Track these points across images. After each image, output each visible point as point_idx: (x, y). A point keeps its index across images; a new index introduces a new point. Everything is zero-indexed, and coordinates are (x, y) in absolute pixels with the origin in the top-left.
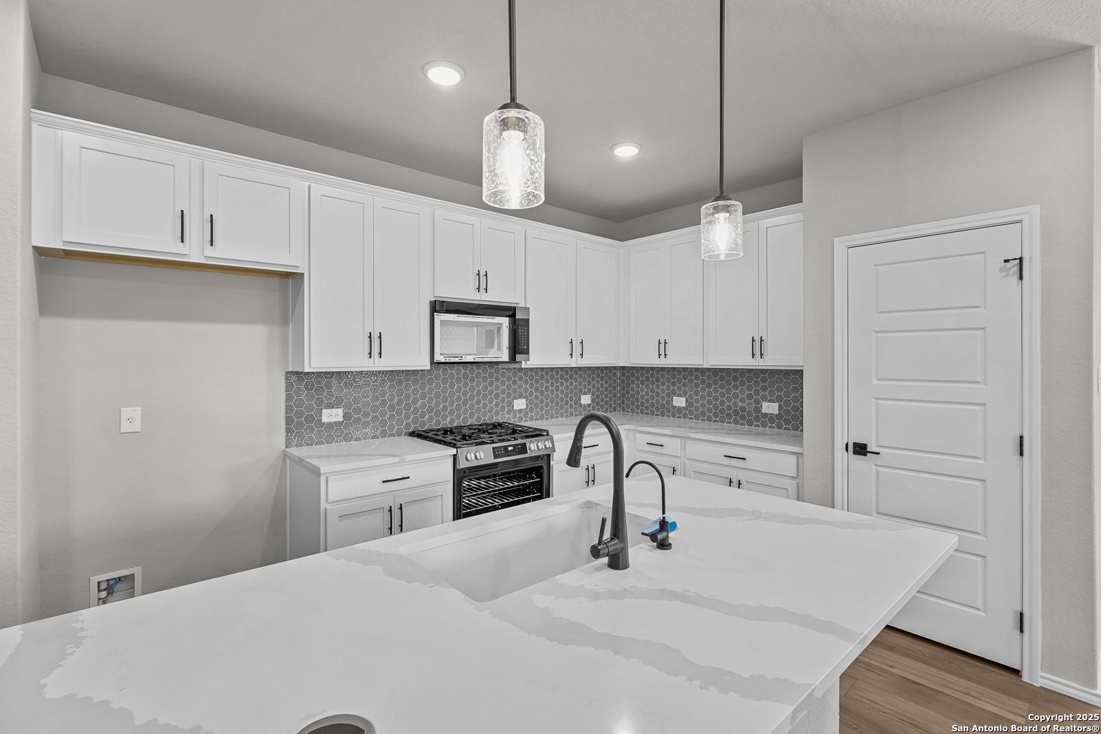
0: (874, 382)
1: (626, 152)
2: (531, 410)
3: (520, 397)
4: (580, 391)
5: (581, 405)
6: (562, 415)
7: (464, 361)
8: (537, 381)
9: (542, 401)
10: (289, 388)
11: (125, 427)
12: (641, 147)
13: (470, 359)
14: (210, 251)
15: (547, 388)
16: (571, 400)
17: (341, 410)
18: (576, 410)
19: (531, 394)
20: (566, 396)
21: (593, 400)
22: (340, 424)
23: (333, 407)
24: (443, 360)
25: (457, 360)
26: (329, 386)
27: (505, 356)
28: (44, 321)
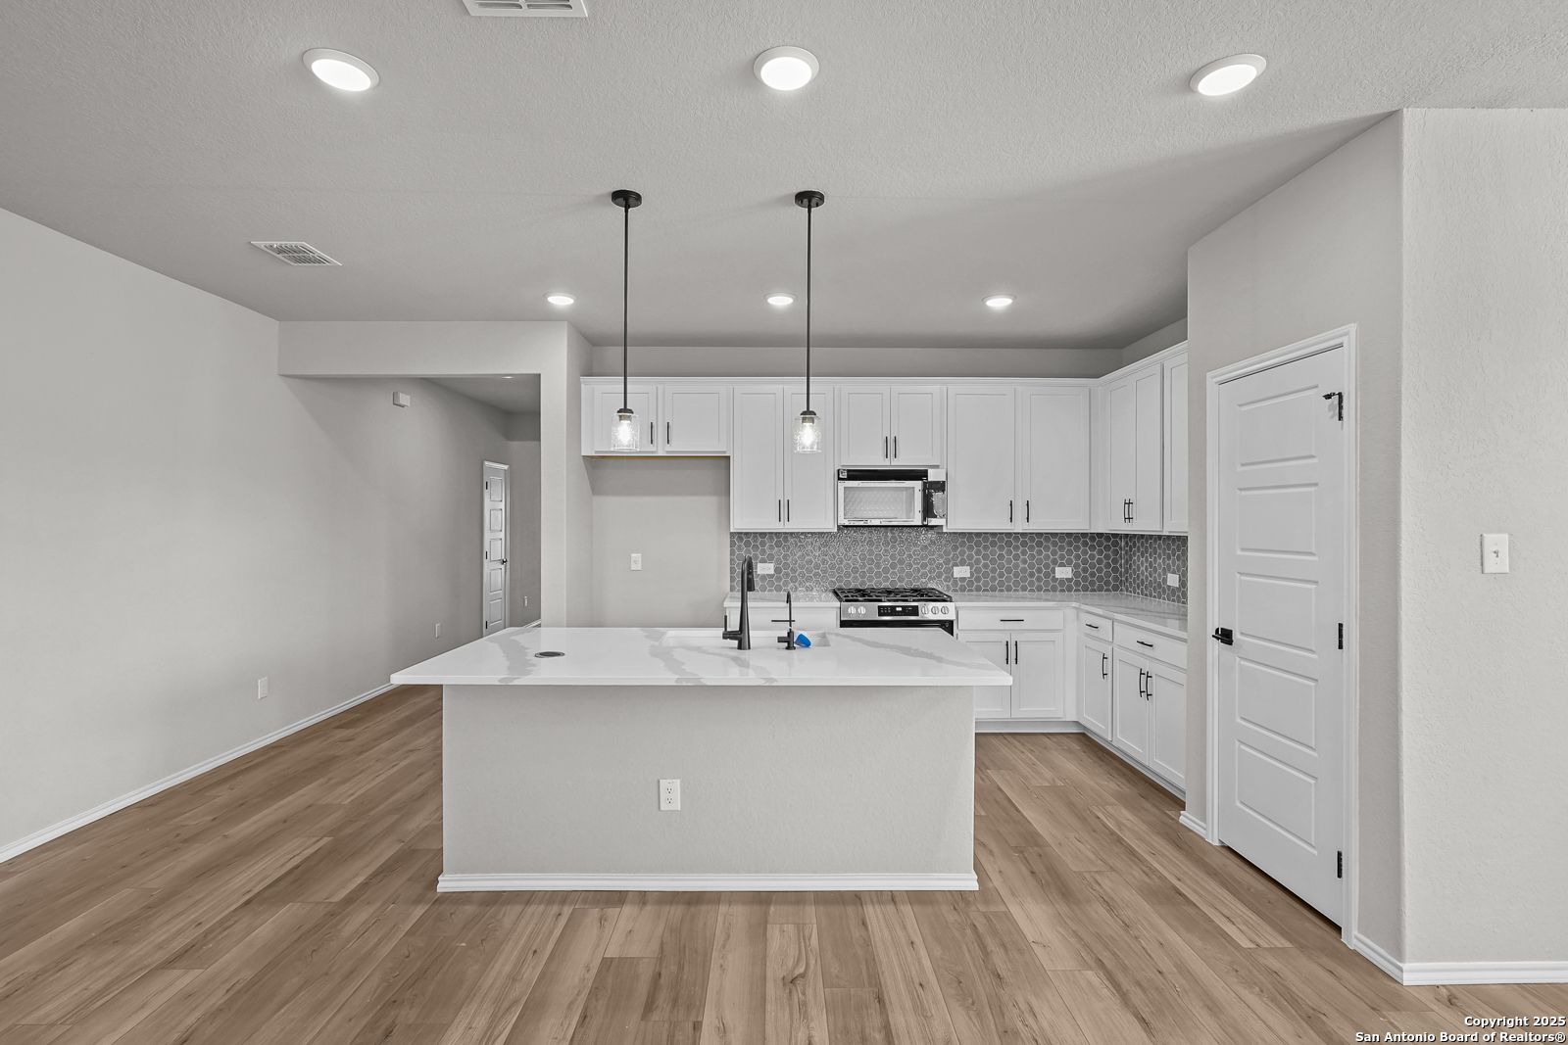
0: (1239, 553)
1: (999, 303)
2: (978, 579)
3: (962, 565)
4: (1055, 562)
5: (1055, 579)
6: (1024, 589)
7: (869, 524)
8: (985, 548)
9: (994, 570)
10: (732, 544)
11: (634, 567)
12: (1015, 298)
13: (876, 522)
14: (668, 448)
15: (1001, 557)
16: (1039, 571)
17: (772, 565)
18: (1047, 583)
19: (978, 562)
20: (1031, 566)
21: (1076, 574)
22: (771, 576)
23: (765, 562)
24: (847, 524)
25: (862, 523)
26: (763, 544)
27: (917, 520)
28: (598, 500)
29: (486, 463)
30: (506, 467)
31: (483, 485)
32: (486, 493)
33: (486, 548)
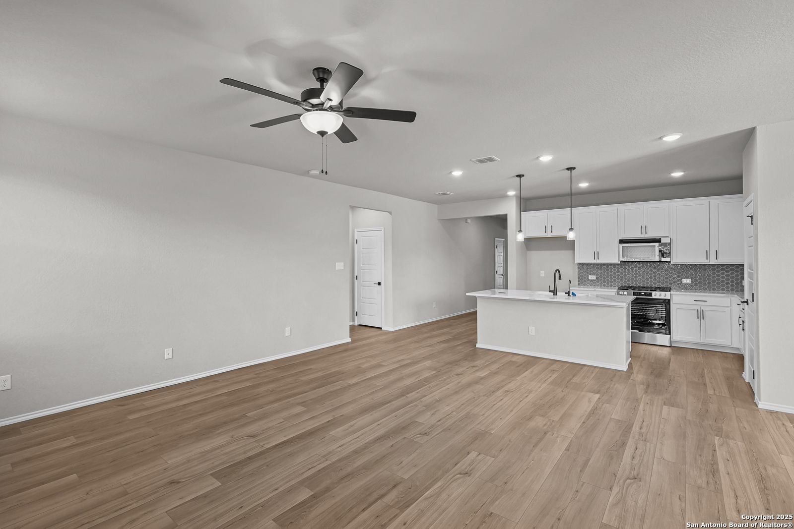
1: (677, 174)
7: (634, 260)
10: (578, 268)
11: (541, 275)
13: (637, 260)
14: (550, 234)
17: (595, 276)
22: (594, 280)
23: (592, 275)
24: (624, 260)
25: (630, 260)
27: (657, 259)
28: (528, 252)
29: (496, 239)
30: (504, 240)
31: (495, 247)
32: (496, 249)
33: (496, 270)
